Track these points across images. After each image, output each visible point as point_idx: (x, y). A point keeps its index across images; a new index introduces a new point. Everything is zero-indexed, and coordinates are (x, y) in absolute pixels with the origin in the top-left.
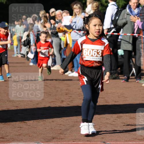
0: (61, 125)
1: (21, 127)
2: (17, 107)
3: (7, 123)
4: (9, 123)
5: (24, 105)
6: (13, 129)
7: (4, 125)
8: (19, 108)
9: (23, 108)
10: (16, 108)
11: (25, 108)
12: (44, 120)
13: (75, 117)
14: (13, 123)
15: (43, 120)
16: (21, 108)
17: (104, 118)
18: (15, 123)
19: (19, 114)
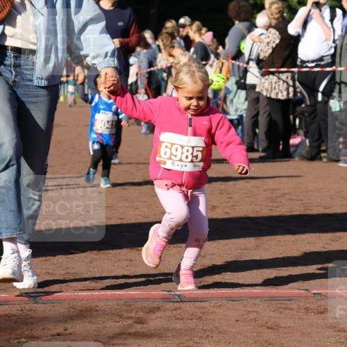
0: (213, 255)
1: (131, 260)
2: (120, 219)
3: (102, 252)
4: (106, 252)
5: (136, 215)
6: (115, 264)
7: (97, 255)
8: (124, 222)
9: (133, 222)
10: (119, 222)
11: (138, 221)
12: (179, 245)
13: (243, 239)
14: (115, 251)
15: (175, 245)
16: (130, 222)
17: (303, 241)
18: (118, 251)
19: (125, 234)
